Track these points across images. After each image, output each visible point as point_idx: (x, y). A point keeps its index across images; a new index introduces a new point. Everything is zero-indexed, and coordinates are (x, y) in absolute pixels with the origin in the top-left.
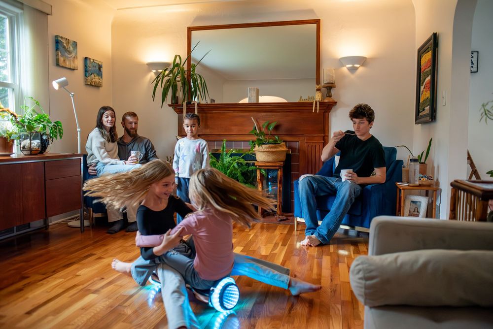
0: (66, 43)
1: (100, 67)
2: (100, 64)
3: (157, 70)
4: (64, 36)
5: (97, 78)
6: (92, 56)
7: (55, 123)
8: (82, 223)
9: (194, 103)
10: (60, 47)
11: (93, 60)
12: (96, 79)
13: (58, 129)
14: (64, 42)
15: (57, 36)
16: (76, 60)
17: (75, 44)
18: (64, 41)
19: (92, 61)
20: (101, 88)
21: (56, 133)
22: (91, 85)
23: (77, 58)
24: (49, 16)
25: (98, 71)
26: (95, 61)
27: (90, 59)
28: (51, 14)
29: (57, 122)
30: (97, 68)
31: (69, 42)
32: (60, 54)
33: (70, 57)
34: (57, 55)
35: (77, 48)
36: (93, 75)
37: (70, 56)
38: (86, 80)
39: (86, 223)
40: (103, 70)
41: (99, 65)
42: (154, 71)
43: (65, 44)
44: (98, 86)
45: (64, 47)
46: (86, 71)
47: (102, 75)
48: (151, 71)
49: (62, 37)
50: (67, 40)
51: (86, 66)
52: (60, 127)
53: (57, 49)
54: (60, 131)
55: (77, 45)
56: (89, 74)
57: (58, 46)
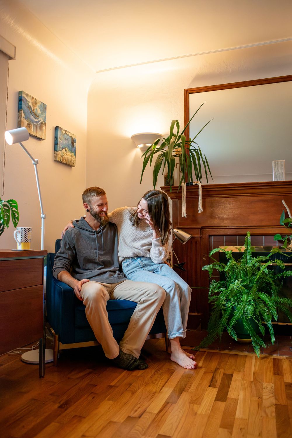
0: (32, 103)
1: (73, 142)
2: (73, 137)
3: (145, 144)
4: (29, 94)
5: (69, 154)
6: (64, 127)
7: (8, 202)
8: (42, 356)
9: (197, 184)
10: (24, 106)
11: (66, 131)
12: (68, 156)
13: (11, 212)
14: (30, 101)
15: (21, 93)
16: (44, 128)
17: (44, 107)
18: (29, 99)
19: (64, 132)
20: (73, 168)
21: (8, 217)
22: (61, 162)
23: (45, 124)
24: (11, 61)
25: (71, 146)
26: (68, 133)
27: (61, 129)
28: (15, 59)
29: (11, 201)
30: (70, 142)
31: (36, 103)
32: (23, 115)
33: (36, 122)
34: (19, 116)
35: (46, 112)
36: (64, 150)
37: (36, 120)
38: (55, 155)
39: (49, 356)
40: (77, 145)
41: (73, 139)
42: (141, 146)
43: (30, 104)
44: (69, 165)
45: (29, 107)
46: (56, 144)
47: (75, 151)
48: (136, 147)
49: (27, 94)
50: (34, 100)
51: (56, 138)
52: (14, 209)
53: (20, 109)
54: (14, 214)
55: (46, 108)
56: (60, 147)
57: (21, 104)
